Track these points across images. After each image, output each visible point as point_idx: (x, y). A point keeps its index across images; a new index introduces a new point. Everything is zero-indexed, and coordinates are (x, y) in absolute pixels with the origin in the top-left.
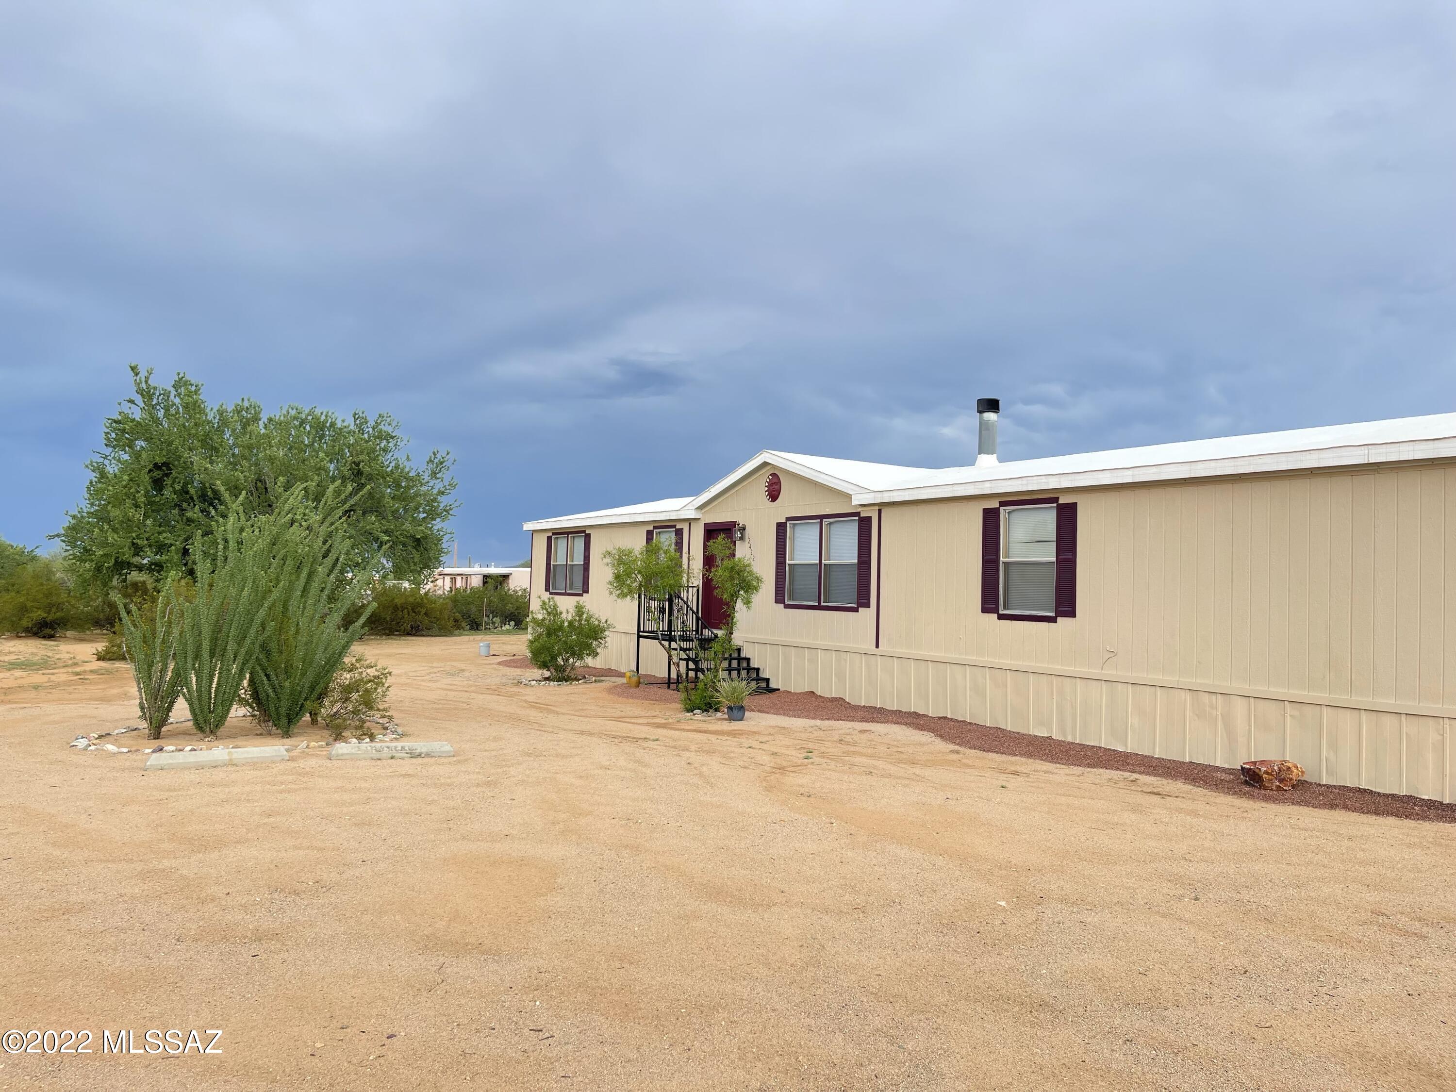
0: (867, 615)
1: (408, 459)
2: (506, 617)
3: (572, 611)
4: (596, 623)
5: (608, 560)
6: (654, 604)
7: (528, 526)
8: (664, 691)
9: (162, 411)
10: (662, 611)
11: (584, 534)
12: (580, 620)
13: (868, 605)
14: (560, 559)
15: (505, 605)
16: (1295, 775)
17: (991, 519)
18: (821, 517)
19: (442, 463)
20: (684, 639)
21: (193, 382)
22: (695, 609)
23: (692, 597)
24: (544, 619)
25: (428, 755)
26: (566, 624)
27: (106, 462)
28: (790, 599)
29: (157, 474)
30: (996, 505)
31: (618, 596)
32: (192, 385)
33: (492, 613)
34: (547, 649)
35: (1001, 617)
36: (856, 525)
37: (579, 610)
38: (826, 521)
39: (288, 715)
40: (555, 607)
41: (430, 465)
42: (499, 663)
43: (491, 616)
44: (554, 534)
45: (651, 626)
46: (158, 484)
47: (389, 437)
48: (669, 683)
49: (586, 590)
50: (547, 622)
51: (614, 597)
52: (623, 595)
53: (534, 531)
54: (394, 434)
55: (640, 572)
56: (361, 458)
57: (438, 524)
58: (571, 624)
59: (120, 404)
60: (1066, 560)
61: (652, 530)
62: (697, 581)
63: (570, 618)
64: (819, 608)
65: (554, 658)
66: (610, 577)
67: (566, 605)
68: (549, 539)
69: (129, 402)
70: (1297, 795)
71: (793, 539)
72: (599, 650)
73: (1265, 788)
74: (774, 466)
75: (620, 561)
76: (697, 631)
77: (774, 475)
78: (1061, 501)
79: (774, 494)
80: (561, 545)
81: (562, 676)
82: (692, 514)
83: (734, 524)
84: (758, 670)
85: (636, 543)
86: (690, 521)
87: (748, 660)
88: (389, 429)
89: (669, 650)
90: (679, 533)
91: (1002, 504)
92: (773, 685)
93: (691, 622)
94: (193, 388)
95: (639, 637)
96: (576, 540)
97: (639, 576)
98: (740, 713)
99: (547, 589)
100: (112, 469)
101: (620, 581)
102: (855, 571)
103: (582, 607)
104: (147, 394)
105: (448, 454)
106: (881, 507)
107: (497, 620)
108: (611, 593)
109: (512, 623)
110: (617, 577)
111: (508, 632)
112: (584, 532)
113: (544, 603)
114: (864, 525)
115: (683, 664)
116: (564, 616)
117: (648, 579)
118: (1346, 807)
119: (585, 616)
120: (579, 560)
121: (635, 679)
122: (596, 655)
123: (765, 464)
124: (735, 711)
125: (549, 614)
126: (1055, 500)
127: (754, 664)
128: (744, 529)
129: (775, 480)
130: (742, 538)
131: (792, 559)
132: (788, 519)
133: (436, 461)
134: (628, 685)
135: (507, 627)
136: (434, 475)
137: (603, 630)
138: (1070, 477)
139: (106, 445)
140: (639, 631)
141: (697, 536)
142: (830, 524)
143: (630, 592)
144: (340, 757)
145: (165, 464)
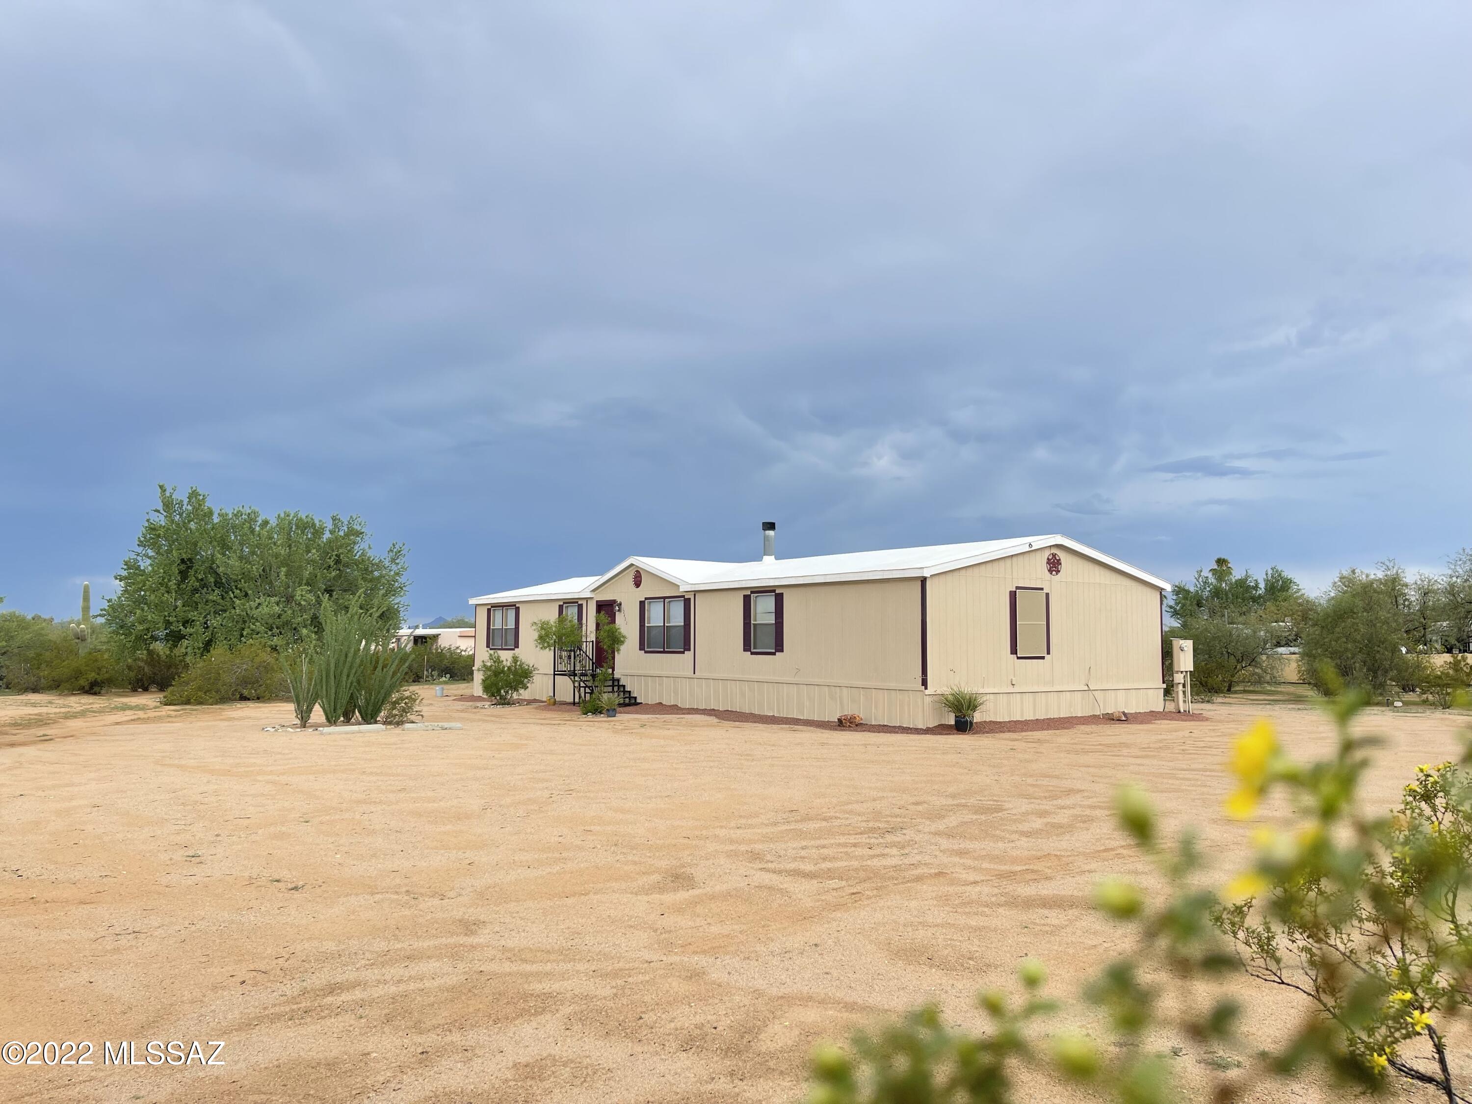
0: (689, 655)
1: (370, 548)
2: (442, 671)
3: (510, 660)
4: (527, 667)
5: (534, 627)
6: (564, 654)
7: (473, 601)
8: (572, 707)
9: (178, 516)
10: (569, 657)
11: (515, 607)
12: (516, 666)
13: (689, 650)
14: (497, 624)
15: (441, 661)
16: (857, 720)
17: (747, 600)
18: (664, 598)
19: (399, 552)
20: (582, 675)
21: (200, 493)
22: (591, 657)
23: (589, 649)
24: (491, 666)
25: (450, 729)
26: (506, 669)
27: (139, 558)
28: (648, 648)
29: (183, 567)
30: (749, 593)
31: (542, 648)
32: (200, 495)
33: (430, 667)
34: (495, 684)
35: (752, 653)
36: (683, 602)
37: (515, 659)
38: (667, 600)
39: (371, 714)
40: (499, 657)
41: (391, 554)
42: (454, 700)
43: (430, 670)
44: (492, 607)
45: (562, 667)
46: (184, 575)
47: (359, 534)
48: (574, 703)
49: (517, 646)
50: (493, 668)
51: (538, 648)
52: (543, 648)
53: (477, 605)
54: (362, 531)
55: (554, 634)
56: (341, 551)
57: (395, 600)
58: (509, 668)
59: (148, 513)
60: (779, 623)
61: (564, 604)
62: (592, 637)
63: (509, 664)
64: (664, 652)
65: (499, 691)
66: (536, 635)
67: (506, 657)
68: (489, 610)
69: (155, 511)
70: (859, 728)
71: (649, 611)
72: (528, 685)
73: (844, 726)
74: (637, 567)
75: (542, 628)
76: (593, 670)
77: (637, 571)
78: (777, 592)
79: (638, 584)
80: (498, 615)
81: (505, 702)
82: (588, 595)
83: (614, 601)
84: (630, 692)
85: (551, 615)
86: (587, 599)
87: (624, 686)
88: (358, 528)
89: (574, 682)
90: (580, 607)
91: (752, 592)
92: (638, 701)
93: (589, 665)
94: (201, 497)
95: (555, 675)
96: (509, 611)
97: (554, 637)
98: (614, 713)
99: (488, 646)
100: (145, 564)
101: (543, 640)
102: (683, 630)
103: (517, 657)
104: (168, 505)
105: (404, 545)
106: (696, 592)
107: (435, 673)
108: (537, 647)
109: (448, 676)
110: (541, 637)
111: (445, 683)
112: (515, 605)
113: (491, 655)
114: (687, 602)
115: (582, 690)
116: (504, 663)
117: (560, 638)
118: (869, 731)
119: (518, 663)
120: (511, 625)
121: (552, 700)
122: (526, 688)
123: (632, 565)
124: (611, 712)
125: (495, 662)
126: (774, 591)
127: (628, 689)
128: (620, 604)
129: (638, 575)
130: (619, 610)
131: (649, 623)
132: (646, 599)
133: (395, 550)
134: (549, 705)
135: (444, 679)
136: (393, 560)
137: (531, 673)
138: (778, 580)
139: (138, 545)
140: (554, 671)
141: (592, 609)
142: (670, 602)
143: (549, 646)
144: (408, 729)
145: (190, 560)
